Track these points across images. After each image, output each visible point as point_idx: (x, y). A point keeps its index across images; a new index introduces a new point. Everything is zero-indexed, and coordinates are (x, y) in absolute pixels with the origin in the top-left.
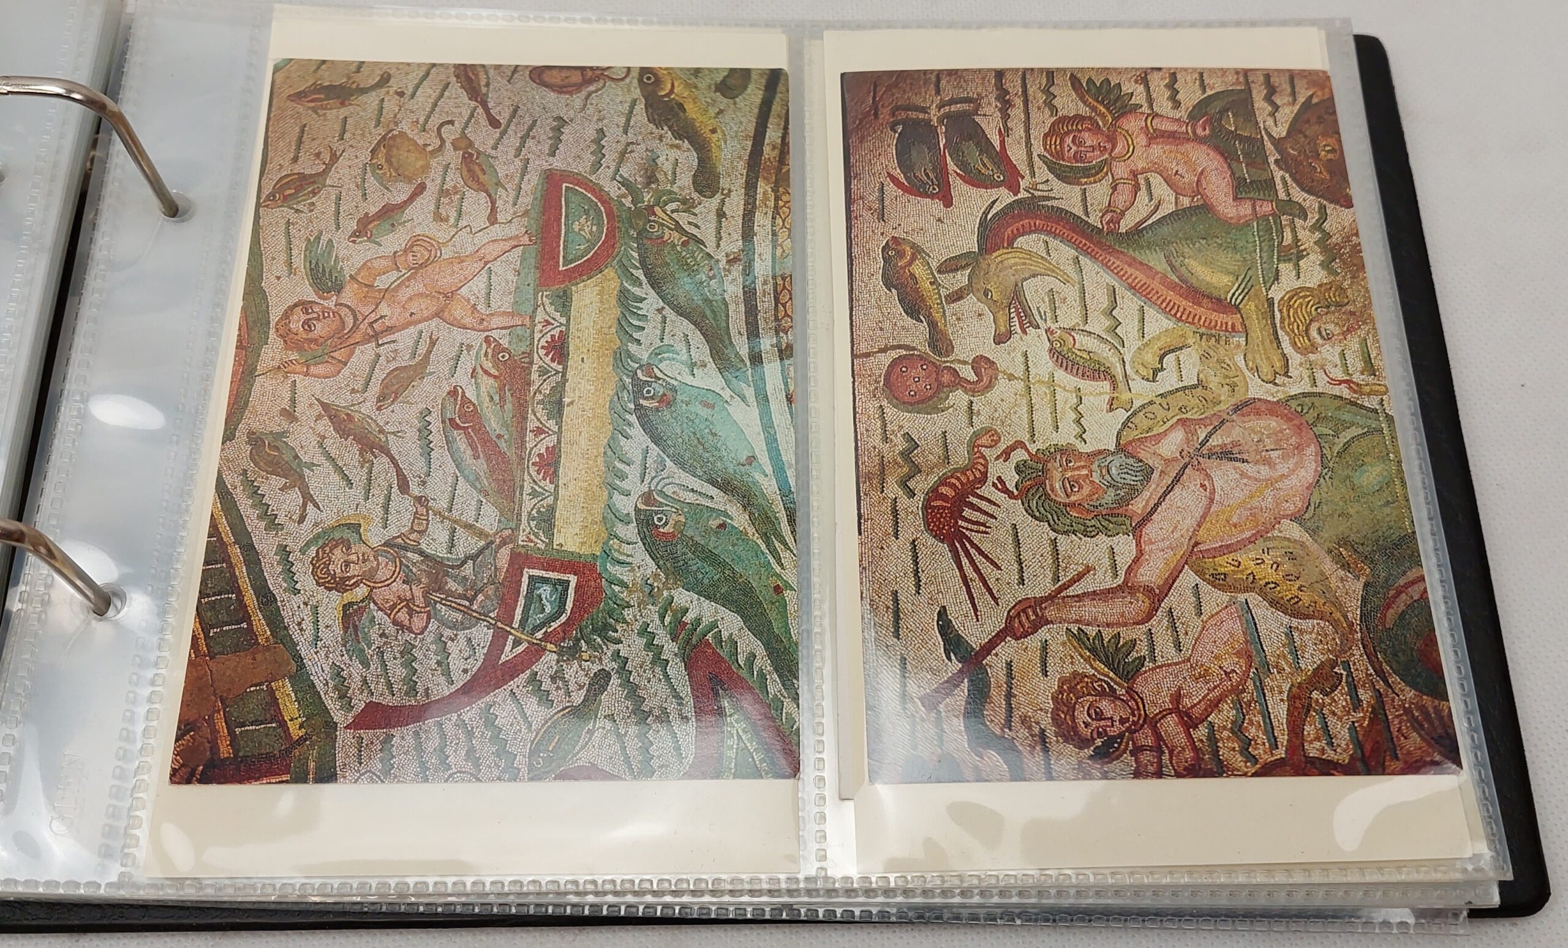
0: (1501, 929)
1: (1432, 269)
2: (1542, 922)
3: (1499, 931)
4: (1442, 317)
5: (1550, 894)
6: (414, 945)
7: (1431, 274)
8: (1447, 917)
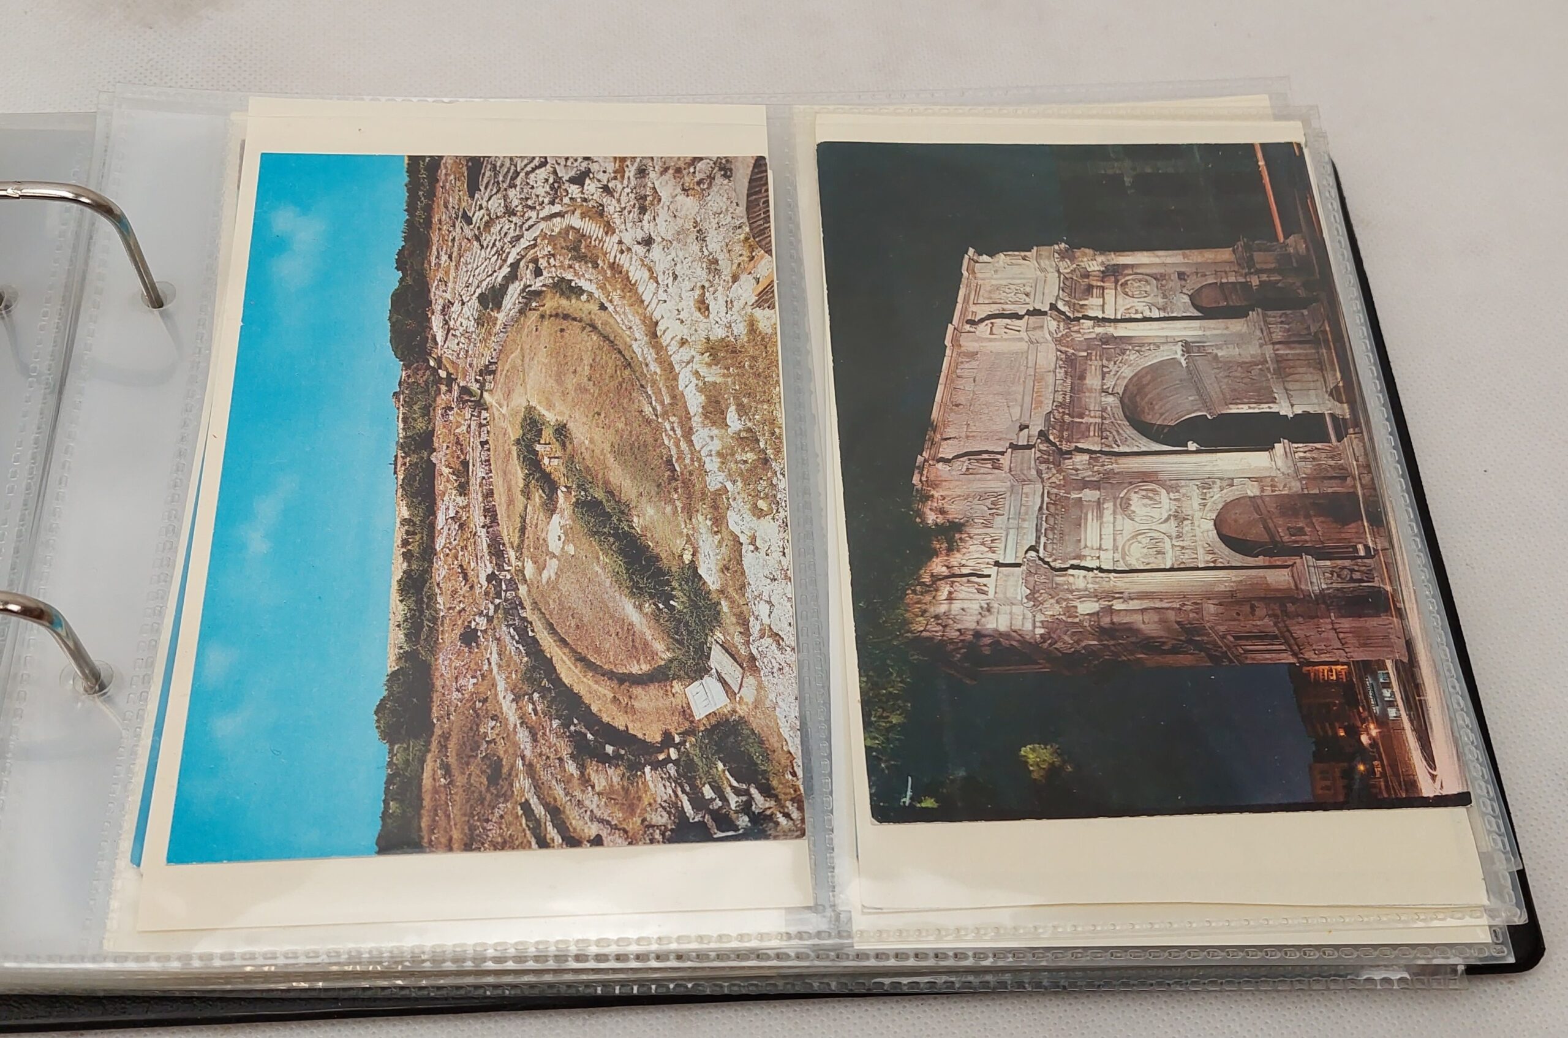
0: (1499, 987)
1: (1392, 365)
2: (1539, 980)
3: (1497, 990)
4: (1404, 409)
5: (1544, 949)
6: (421, 1035)
7: (1391, 369)
8: (1446, 973)
